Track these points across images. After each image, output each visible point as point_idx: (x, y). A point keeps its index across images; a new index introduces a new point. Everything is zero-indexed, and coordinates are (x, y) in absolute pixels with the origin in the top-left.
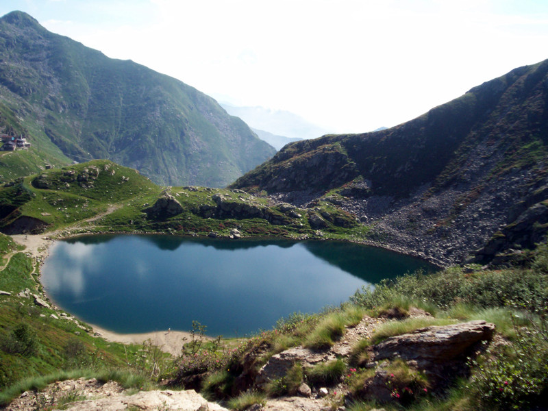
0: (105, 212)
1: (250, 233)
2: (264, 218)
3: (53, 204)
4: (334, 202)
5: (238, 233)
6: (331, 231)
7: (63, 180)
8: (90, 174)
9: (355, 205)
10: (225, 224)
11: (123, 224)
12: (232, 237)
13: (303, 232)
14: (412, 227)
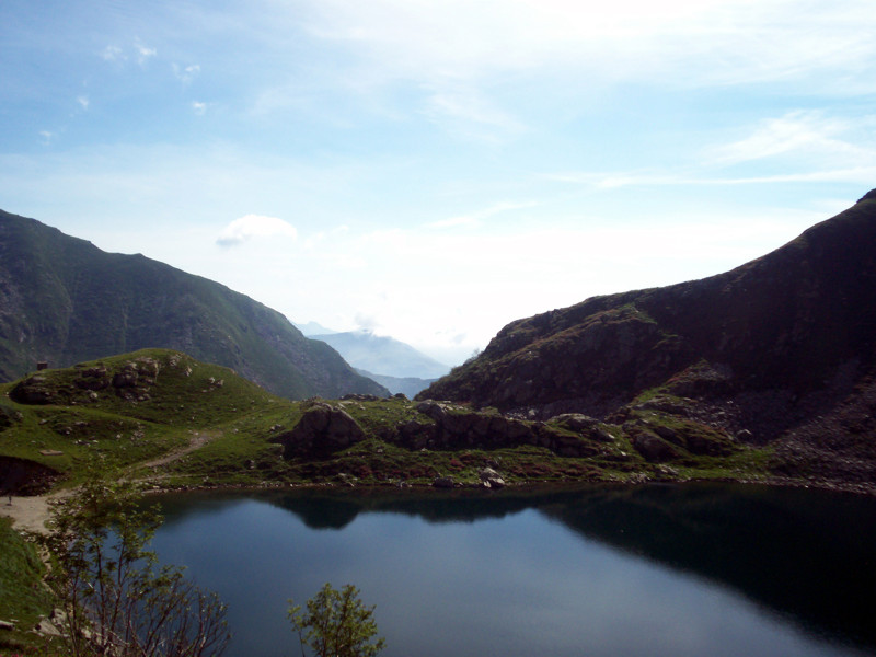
0: (187, 445)
1: (521, 475)
2: (539, 444)
3: (63, 433)
4: (666, 409)
5: (497, 477)
6: (688, 464)
7: (82, 386)
8: (141, 372)
9: (712, 412)
10: (462, 459)
11: (234, 468)
12: (487, 484)
13: (632, 469)
14: (860, 442)
